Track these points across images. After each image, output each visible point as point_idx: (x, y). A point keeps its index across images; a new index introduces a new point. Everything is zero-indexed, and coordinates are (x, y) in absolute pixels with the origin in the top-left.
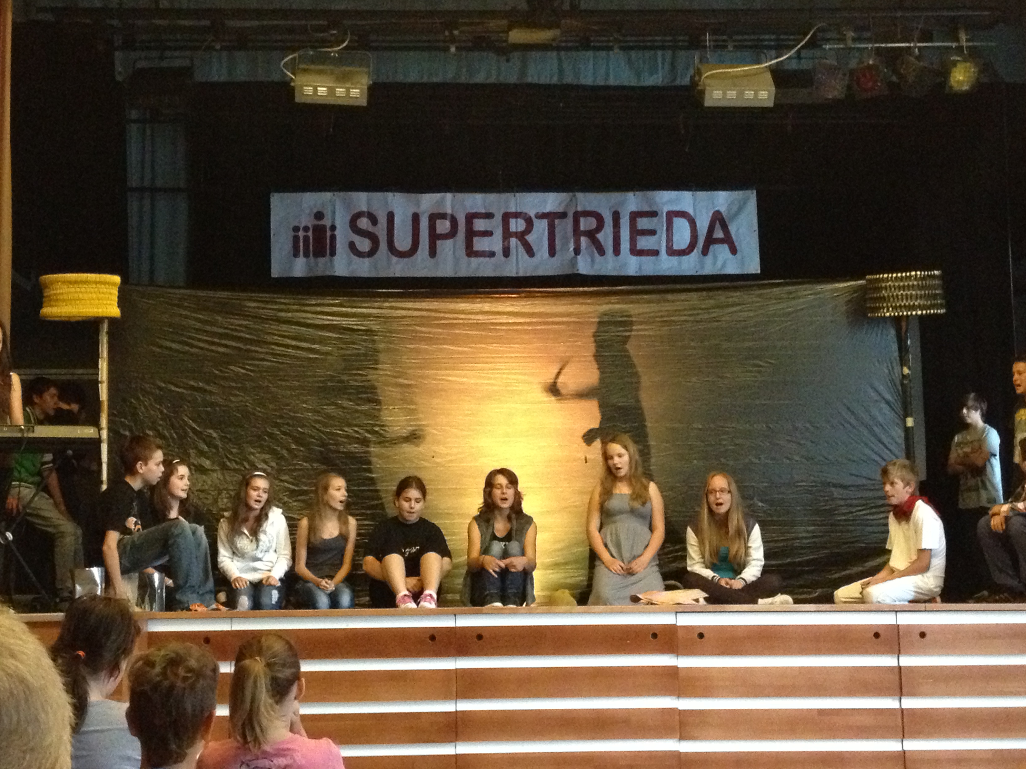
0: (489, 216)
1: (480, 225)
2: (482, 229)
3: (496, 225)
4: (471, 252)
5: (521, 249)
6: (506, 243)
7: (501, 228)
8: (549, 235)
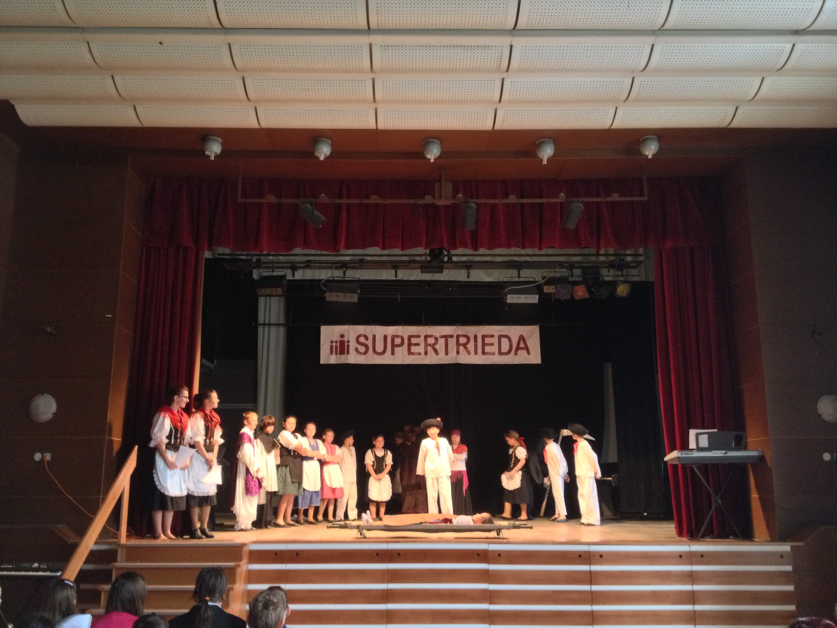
0: (419, 336)
1: (414, 341)
2: (415, 342)
3: (421, 340)
4: (410, 353)
5: (433, 351)
6: (426, 349)
7: (424, 341)
8: (445, 345)
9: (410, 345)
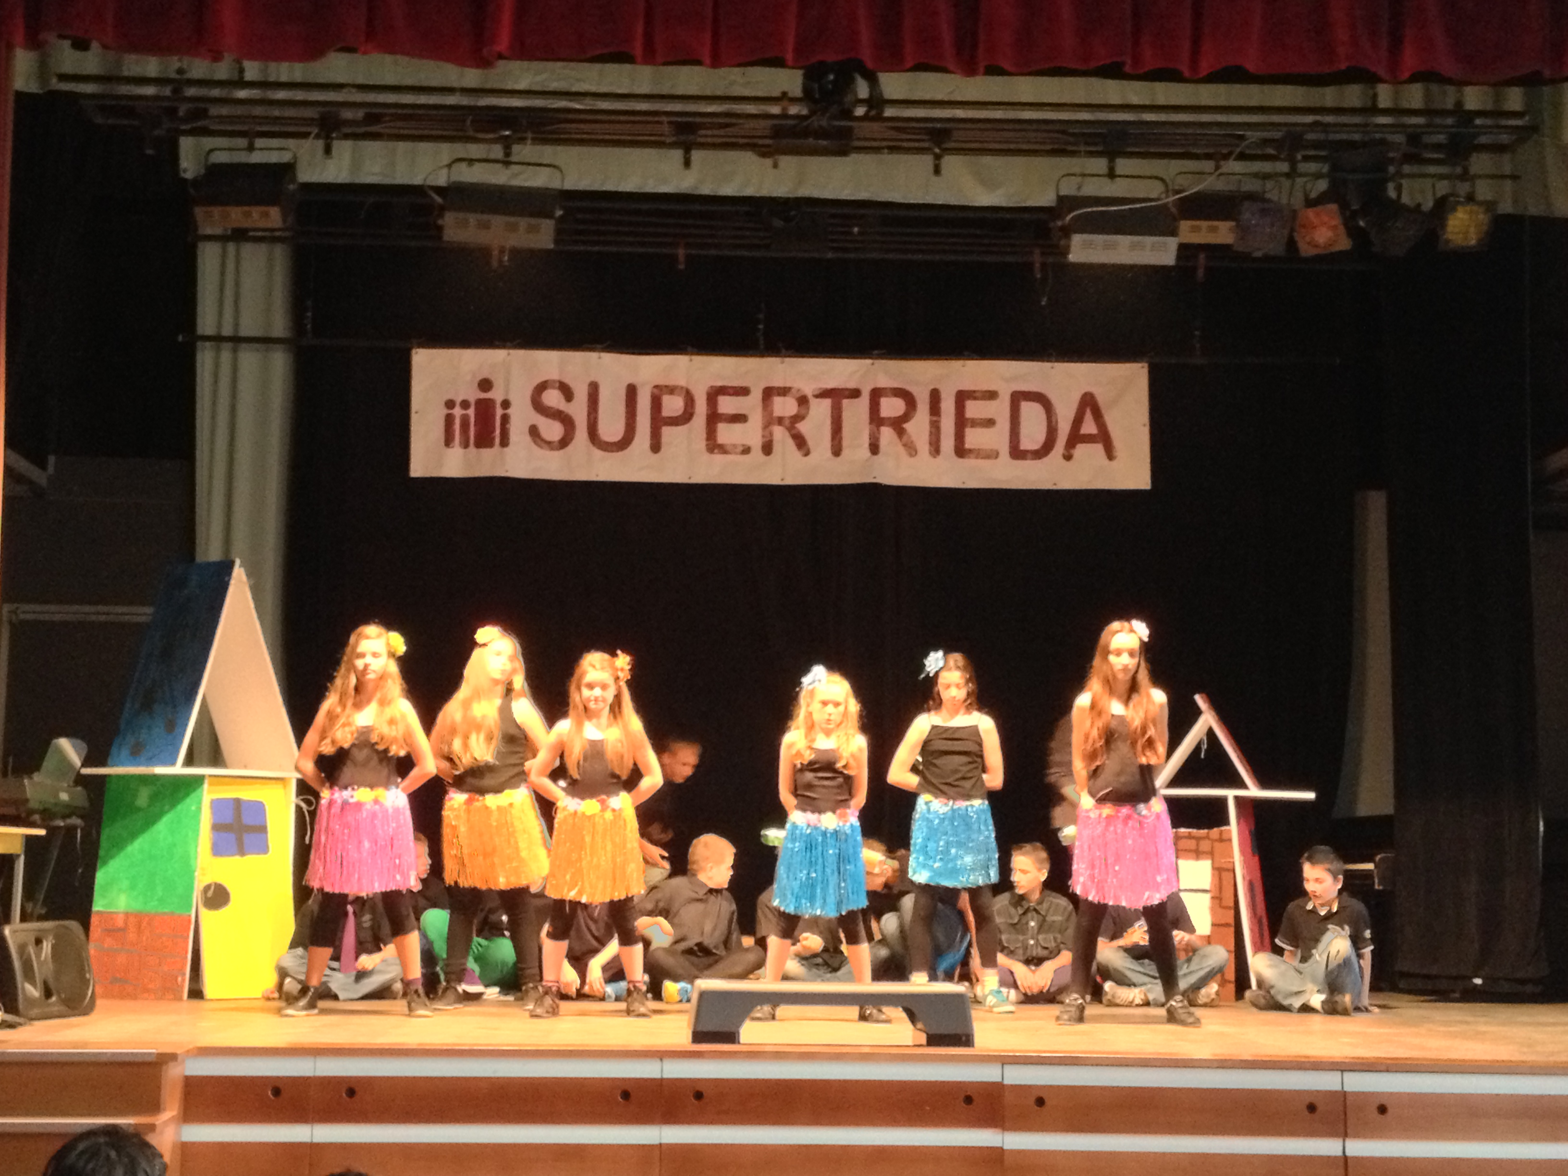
0: (743, 392)
1: (726, 405)
2: (731, 411)
3: (751, 405)
4: (713, 446)
5: (790, 443)
6: (767, 433)
7: (760, 410)
8: (832, 423)
9: (714, 418)
